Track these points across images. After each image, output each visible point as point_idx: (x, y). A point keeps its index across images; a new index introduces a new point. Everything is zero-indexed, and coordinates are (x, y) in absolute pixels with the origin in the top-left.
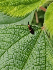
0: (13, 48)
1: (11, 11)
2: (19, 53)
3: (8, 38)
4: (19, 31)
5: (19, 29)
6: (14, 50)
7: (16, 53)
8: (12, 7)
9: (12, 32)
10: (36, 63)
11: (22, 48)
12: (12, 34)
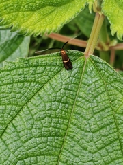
0: (28, 112)
1: (29, 22)
2: (46, 118)
3: (10, 93)
4: (35, 70)
5: (35, 66)
6: (33, 116)
7: (39, 122)
8: (29, 13)
9: (16, 76)
10: (96, 126)
11: (51, 105)
12: (18, 82)
